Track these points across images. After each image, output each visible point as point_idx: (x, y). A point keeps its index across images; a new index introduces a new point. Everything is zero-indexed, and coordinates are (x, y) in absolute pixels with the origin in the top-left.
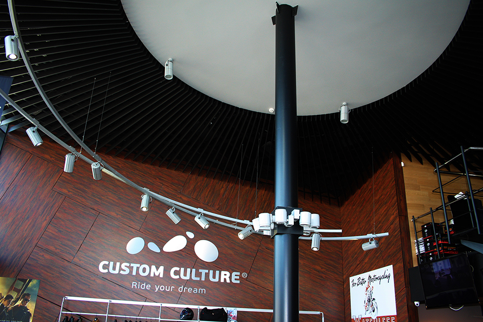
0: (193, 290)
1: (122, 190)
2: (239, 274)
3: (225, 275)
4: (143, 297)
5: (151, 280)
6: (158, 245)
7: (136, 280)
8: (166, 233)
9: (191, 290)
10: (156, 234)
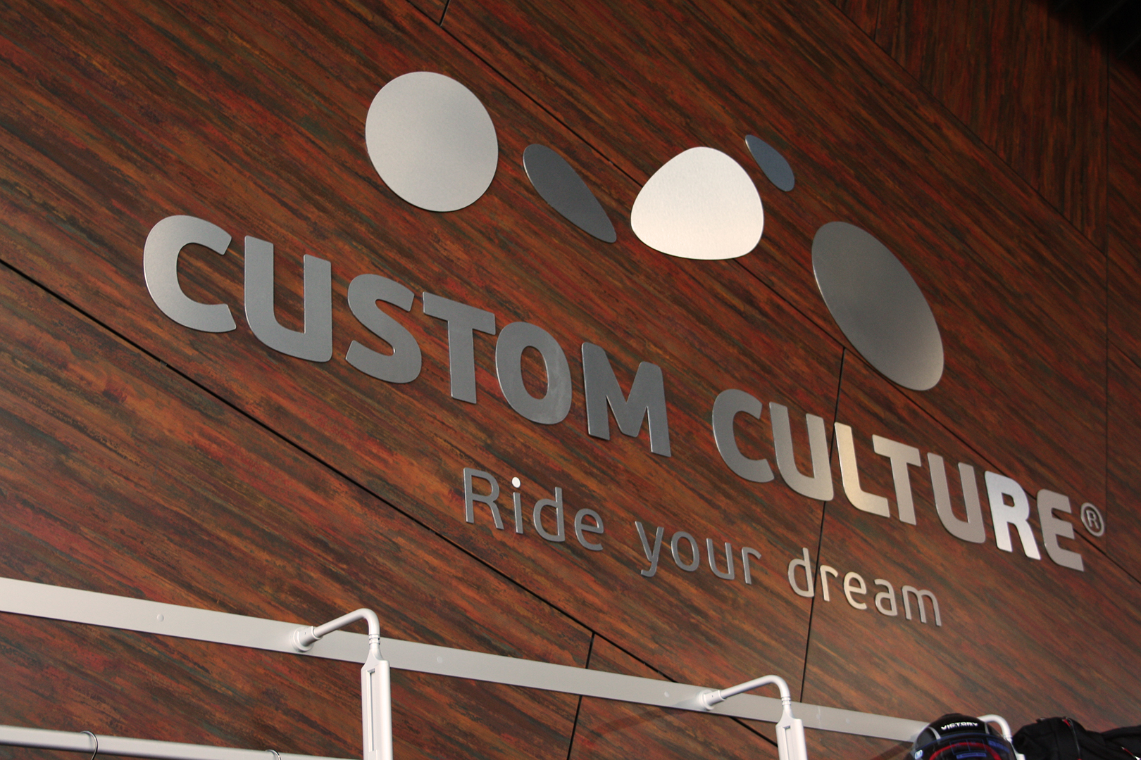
0: (871, 591)
3: (1008, 500)
4: (565, 619)
5: (594, 466)
6: (594, 184)
7: (488, 448)
8: (628, 104)
9: (863, 590)
10: (561, 87)
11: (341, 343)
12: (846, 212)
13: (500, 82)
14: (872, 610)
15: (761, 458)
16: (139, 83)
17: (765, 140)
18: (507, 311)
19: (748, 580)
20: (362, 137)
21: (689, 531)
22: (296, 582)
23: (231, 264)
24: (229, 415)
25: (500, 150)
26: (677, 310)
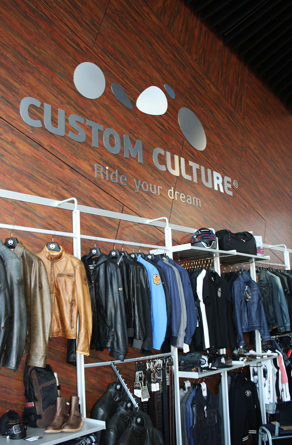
0: (186, 198)
2: (230, 179)
3: (218, 178)
4: (117, 201)
6: (128, 94)
7: (101, 159)
8: (137, 74)
9: (184, 198)
10: (121, 68)
11: (67, 131)
12: (187, 105)
13: (107, 66)
14: (186, 203)
15: (164, 165)
16: (18, 61)
17: (169, 85)
18: (107, 125)
19: (159, 194)
20: (73, 79)
21: (146, 182)
22: (56, 190)
23: (41, 110)
24: (40, 148)
25: (106, 84)
26: (146, 127)
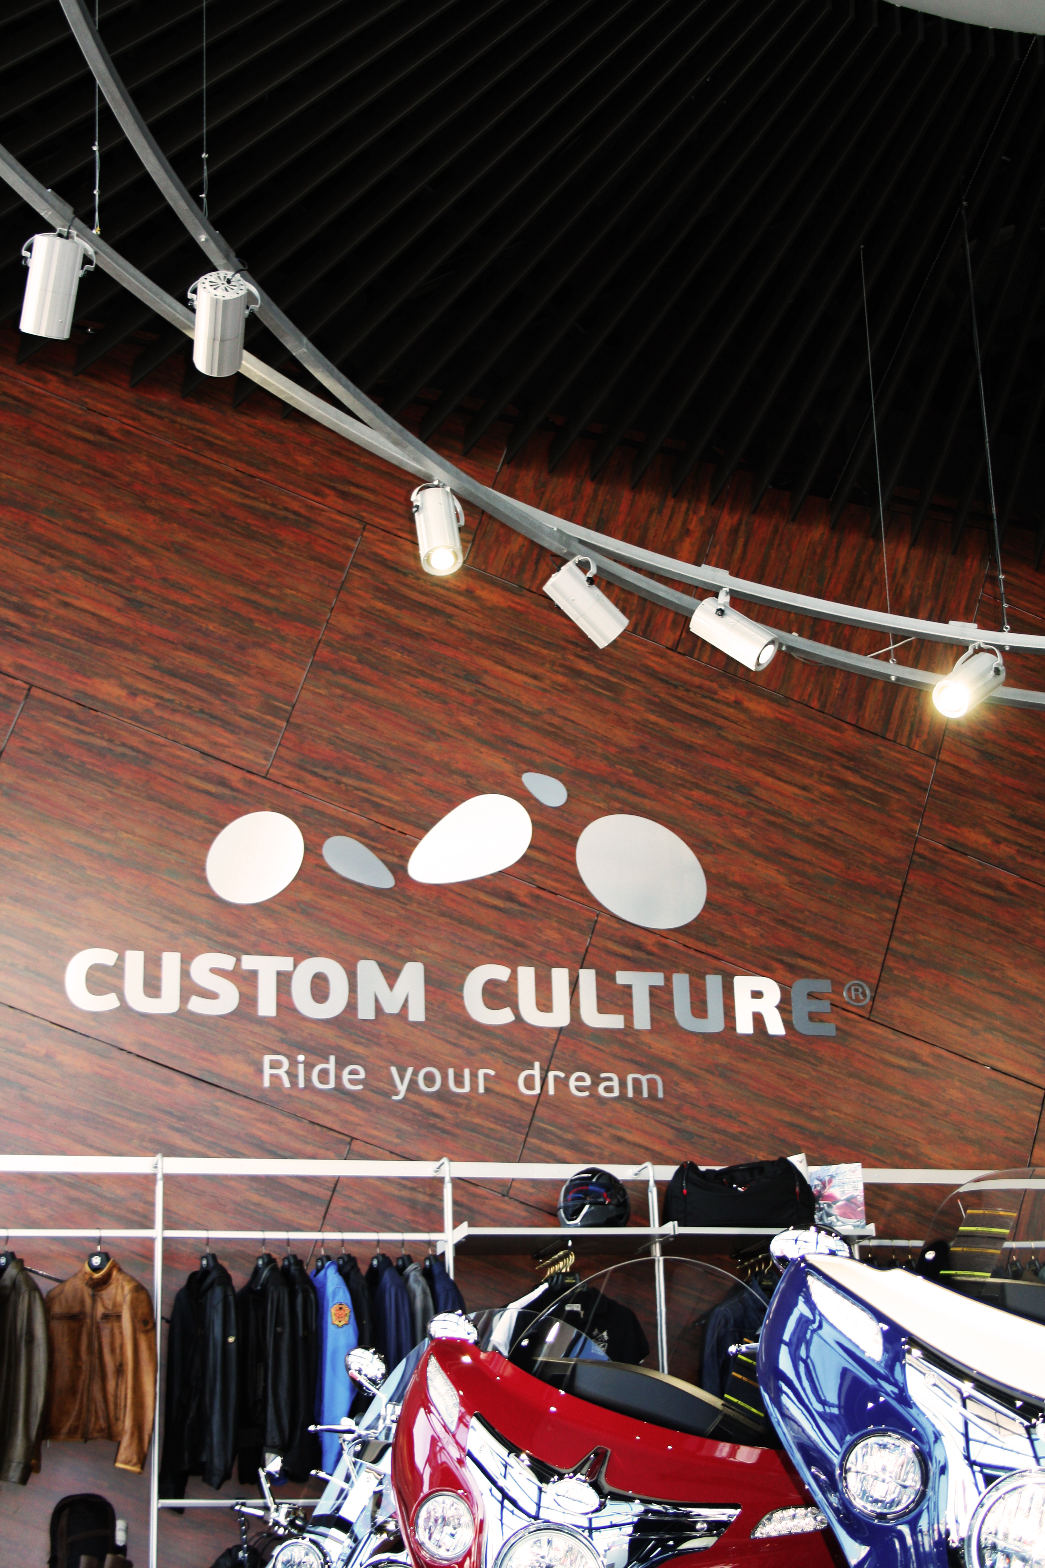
0: (596, 1083)
1: (142, 561)
2: (824, 986)
3: (757, 995)
4: (331, 1133)
5: (362, 1037)
6: (381, 850)
7: (282, 1041)
8: (416, 784)
9: (588, 1082)
10: (360, 790)
11: (184, 998)
12: (616, 806)
13: (308, 801)
14: (594, 1095)
15: (505, 1007)
17: (544, 771)
18: (300, 954)
19: (482, 1090)
20: (204, 868)
21: (434, 1066)
22: (153, 1136)
23: (118, 970)
24: (116, 1053)
25: (305, 849)
26: (442, 920)
